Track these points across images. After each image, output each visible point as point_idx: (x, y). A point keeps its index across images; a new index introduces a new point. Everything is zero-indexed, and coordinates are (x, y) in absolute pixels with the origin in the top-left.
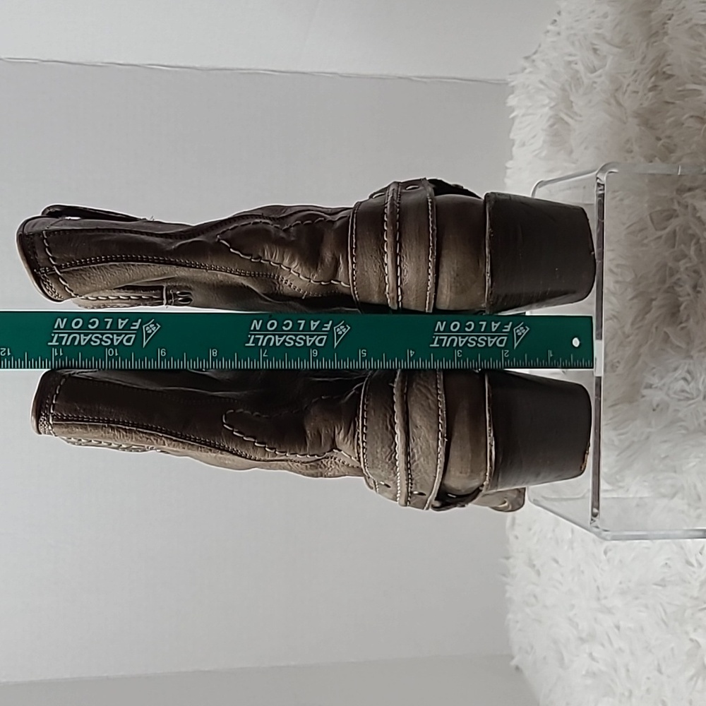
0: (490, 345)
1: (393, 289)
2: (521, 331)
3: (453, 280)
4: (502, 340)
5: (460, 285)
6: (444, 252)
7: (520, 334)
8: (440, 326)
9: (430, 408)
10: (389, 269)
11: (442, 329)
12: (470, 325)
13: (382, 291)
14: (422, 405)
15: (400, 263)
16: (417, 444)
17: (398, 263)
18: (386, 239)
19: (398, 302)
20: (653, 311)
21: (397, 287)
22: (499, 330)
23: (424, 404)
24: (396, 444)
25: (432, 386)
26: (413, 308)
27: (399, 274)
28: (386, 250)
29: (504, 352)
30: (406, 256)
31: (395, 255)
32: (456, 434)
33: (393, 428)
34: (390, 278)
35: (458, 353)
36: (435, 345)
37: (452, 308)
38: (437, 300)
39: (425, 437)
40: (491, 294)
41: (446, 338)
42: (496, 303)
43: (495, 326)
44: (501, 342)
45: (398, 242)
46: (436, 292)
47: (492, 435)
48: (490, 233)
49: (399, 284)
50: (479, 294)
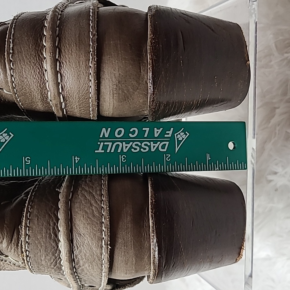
0: (153, 150)
1: (54, 95)
2: (182, 136)
3: (115, 87)
4: (164, 145)
5: (123, 92)
6: (106, 58)
7: (180, 139)
8: (105, 132)
9: (94, 216)
10: (49, 76)
11: (107, 136)
12: (134, 131)
13: (44, 98)
14: (86, 212)
15: (60, 69)
16: (80, 252)
17: (58, 70)
18: (44, 44)
19: (62, 110)
20: (276, 116)
21: (59, 94)
22: (162, 135)
23: (88, 211)
24: (60, 252)
25: (96, 193)
26: (78, 115)
27: (59, 81)
28: (45, 55)
29: (166, 157)
30: (66, 62)
31: (55, 61)
32: (120, 241)
33: (56, 236)
34: (50, 85)
35: (122, 158)
36: (100, 151)
37: (116, 115)
38: (100, 108)
39: (89, 245)
40: (153, 101)
41: (110, 144)
42: (158, 110)
43: (157, 132)
44: (163, 147)
45: (57, 47)
46: (98, 99)
47: (155, 241)
48: (152, 39)
49: (60, 91)
50: (141, 101)
